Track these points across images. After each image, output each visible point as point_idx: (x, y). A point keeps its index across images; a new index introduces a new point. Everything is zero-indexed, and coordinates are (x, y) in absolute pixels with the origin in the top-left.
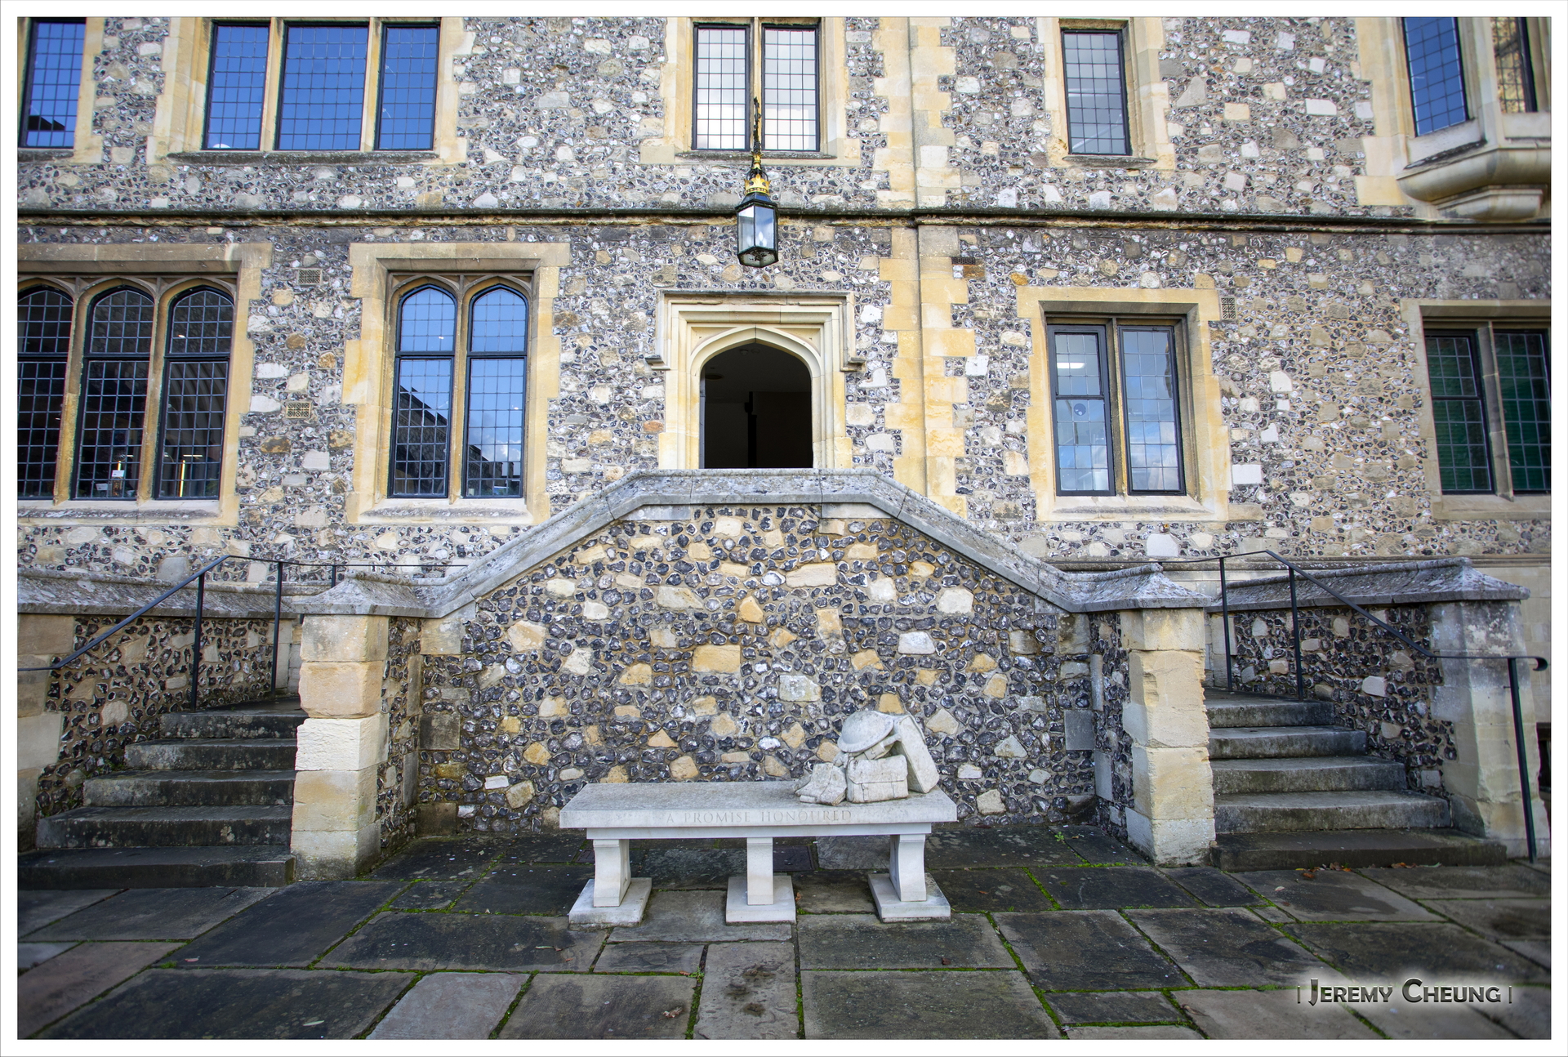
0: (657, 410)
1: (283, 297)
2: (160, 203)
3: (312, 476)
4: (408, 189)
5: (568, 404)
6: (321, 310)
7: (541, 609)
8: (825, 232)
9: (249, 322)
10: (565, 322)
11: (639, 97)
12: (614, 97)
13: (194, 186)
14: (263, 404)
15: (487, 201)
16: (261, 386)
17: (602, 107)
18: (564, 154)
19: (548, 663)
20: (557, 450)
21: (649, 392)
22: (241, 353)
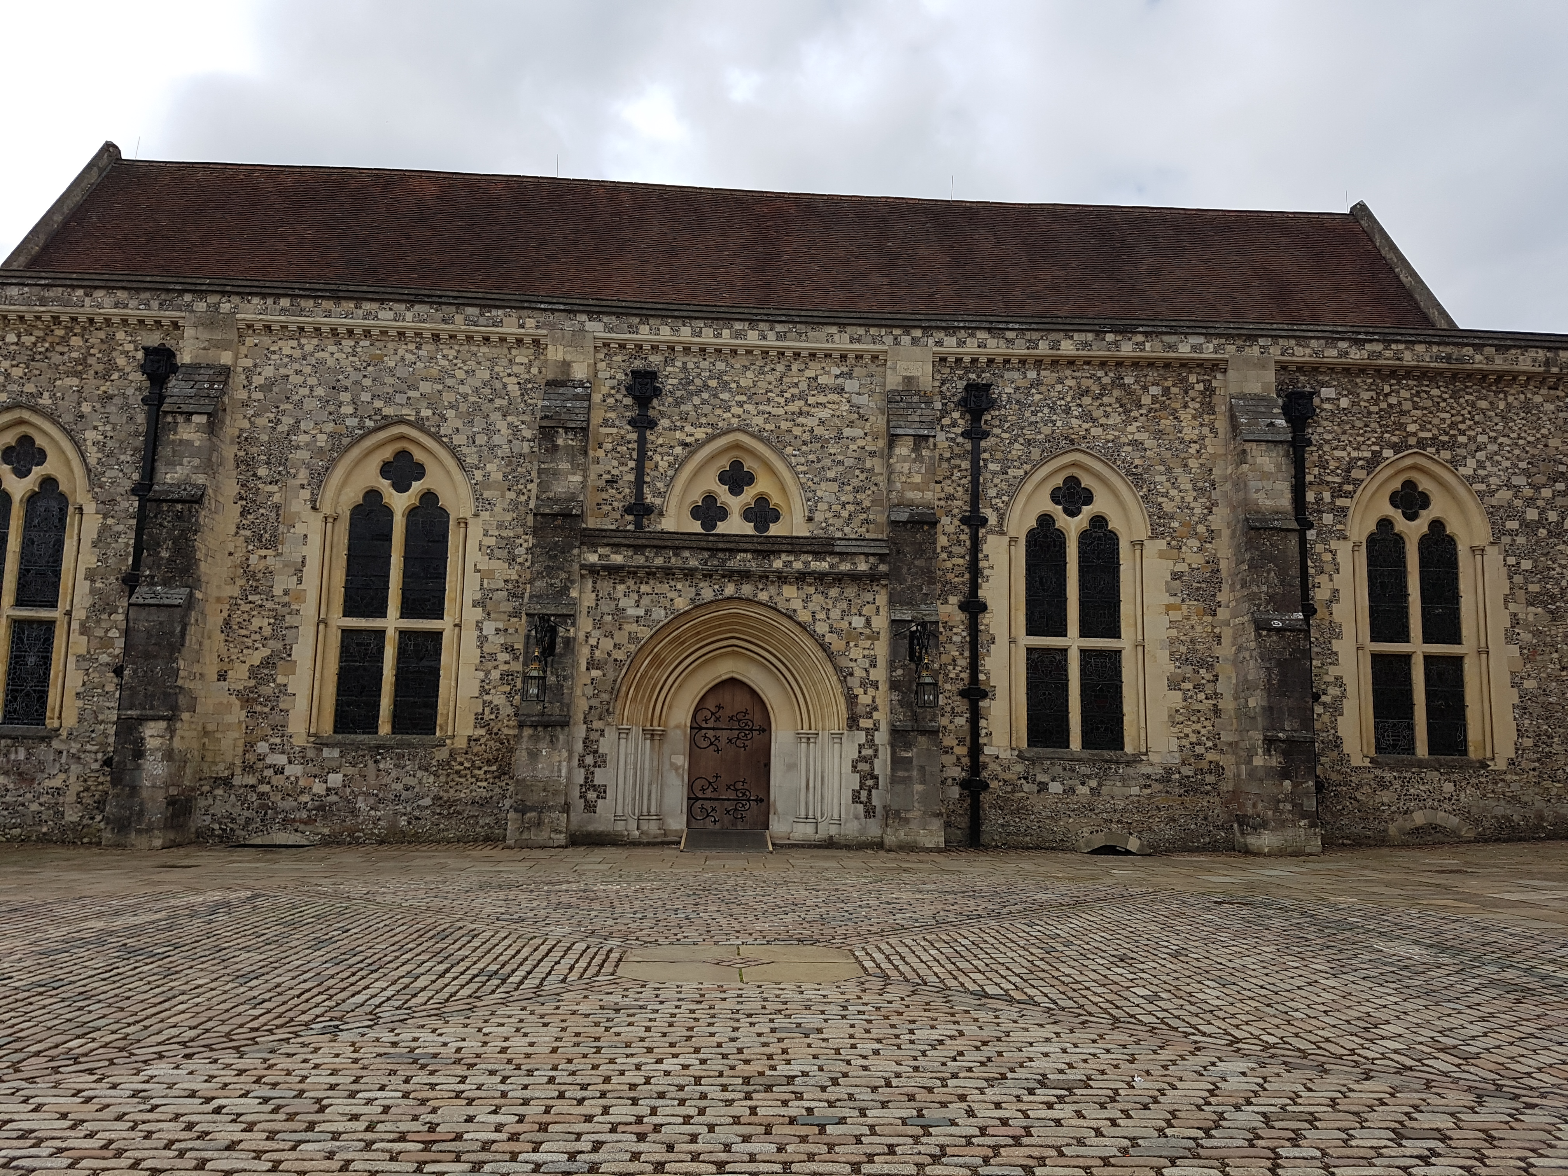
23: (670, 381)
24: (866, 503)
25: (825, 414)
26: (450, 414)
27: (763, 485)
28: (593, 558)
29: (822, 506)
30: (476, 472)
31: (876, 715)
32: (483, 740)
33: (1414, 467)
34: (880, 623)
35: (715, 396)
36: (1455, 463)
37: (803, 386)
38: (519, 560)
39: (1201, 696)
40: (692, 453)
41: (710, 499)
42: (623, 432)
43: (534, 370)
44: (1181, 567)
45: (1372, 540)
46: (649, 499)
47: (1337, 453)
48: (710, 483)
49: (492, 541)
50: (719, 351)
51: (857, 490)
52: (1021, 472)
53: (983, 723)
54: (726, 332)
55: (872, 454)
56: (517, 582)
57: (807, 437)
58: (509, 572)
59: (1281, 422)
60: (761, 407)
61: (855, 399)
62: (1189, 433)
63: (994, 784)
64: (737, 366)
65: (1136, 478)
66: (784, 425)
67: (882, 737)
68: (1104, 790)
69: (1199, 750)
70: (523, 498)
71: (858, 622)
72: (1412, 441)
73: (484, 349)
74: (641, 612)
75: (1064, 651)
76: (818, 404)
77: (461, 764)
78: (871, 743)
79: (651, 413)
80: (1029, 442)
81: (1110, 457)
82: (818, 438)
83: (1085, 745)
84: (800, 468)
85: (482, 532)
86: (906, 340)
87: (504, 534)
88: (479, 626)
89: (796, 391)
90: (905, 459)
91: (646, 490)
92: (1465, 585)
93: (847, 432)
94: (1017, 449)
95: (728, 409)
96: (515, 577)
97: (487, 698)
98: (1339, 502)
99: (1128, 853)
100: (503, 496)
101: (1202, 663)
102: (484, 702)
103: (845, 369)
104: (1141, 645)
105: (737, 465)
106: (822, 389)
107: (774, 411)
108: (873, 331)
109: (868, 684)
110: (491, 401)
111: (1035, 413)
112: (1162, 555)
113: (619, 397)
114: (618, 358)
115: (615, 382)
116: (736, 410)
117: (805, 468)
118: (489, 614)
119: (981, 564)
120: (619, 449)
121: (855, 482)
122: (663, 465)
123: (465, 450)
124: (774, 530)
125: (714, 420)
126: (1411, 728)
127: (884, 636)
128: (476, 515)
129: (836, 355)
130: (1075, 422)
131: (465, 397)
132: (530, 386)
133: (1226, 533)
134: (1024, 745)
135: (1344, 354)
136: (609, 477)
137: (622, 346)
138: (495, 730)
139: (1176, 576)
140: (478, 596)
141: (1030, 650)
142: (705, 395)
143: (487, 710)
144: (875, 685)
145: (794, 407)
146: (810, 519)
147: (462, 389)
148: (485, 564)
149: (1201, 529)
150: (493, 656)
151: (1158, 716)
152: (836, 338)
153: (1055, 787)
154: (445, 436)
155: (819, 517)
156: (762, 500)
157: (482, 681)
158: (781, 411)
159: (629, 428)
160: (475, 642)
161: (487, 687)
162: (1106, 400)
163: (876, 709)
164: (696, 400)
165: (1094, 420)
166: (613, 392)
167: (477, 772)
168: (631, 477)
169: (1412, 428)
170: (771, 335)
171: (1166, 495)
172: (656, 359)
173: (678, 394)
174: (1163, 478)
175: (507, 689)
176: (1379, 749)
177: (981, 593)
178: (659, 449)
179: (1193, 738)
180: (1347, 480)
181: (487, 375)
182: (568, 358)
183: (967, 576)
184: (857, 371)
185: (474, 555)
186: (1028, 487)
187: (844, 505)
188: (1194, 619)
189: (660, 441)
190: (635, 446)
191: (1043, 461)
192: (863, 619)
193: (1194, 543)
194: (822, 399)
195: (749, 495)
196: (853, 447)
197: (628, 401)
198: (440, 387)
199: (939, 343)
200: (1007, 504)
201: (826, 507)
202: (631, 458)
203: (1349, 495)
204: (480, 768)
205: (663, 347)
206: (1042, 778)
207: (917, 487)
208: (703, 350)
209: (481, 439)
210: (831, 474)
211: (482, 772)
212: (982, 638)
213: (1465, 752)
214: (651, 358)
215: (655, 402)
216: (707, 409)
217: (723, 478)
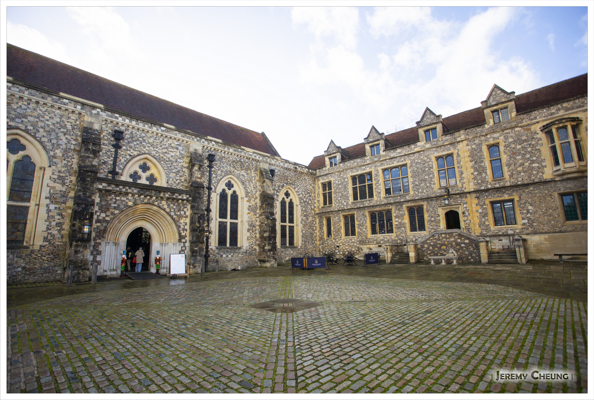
0: (439, 220)
1: (397, 212)
2: (383, 203)
3: (403, 230)
4: (408, 198)
5: (429, 221)
6: (401, 213)
7: (427, 243)
8: (458, 196)
9: (394, 215)
10: (427, 211)
11: (432, 183)
12: (429, 183)
13: (386, 201)
14: (396, 223)
15: (417, 198)
16: (396, 221)
17: (428, 185)
18: (424, 191)
19: (428, 248)
20: (428, 226)
21: (438, 218)
22: (393, 218)
23: (127, 135)
24: (183, 180)
25: (173, 154)
26: (41, 130)
27: (153, 171)
28: (101, 187)
29: (171, 179)
30: (51, 152)
31: (186, 238)
32: (46, 246)
33: (289, 188)
34: (188, 213)
35: (141, 143)
36: (295, 188)
37: (167, 145)
38: (66, 184)
39: (253, 234)
40: (132, 158)
41: (136, 173)
42: (109, 148)
43: (78, 122)
44: (251, 204)
45: (281, 202)
46: (117, 170)
47: (278, 183)
48: (136, 168)
49: (56, 177)
50: (143, 130)
51: (180, 176)
52: (220, 178)
53: (209, 240)
54: (146, 126)
55: (185, 167)
56: (65, 191)
57: (167, 160)
58: (62, 188)
59: (270, 175)
60: (155, 149)
61: (181, 152)
62: (253, 175)
63: (211, 256)
64: (148, 136)
65: (243, 183)
66: (161, 155)
67: (187, 244)
68: (234, 256)
69: (252, 246)
70: (70, 164)
71: (182, 213)
72: (289, 183)
73: (58, 111)
74: (115, 205)
75: (226, 222)
76: (171, 151)
77: (37, 255)
78: (184, 246)
79: (120, 144)
80: (222, 171)
81: (238, 178)
82: (170, 161)
83: (230, 245)
84: (165, 168)
85: (51, 173)
86: (195, 140)
87: (61, 175)
88: (48, 206)
89: (165, 146)
90: (196, 170)
91: (117, 167)
92: (295, 212)
93: (179, 160)
94: (219, 172)
95: (145, 147)
96: (64, 190)
97: (50, 231)
98: (278, 193)
99: (238, 270)
100: (62, 161)
101: (254, 226)
102: (48, 233)
103: (179, 144)
104: (242, 221)
105: (145, 164)
106: (173, 148)
107: (159, 151)
108: (187, 135)
109: (184, 230)
110: (59, 129)
111: (223, 164)
112: (247, 201)
113: (109, 137)
114: (110, 125)
115: (108, 132)
116: (148, 149)
117: (166, 168)
118: (52, 202)
119: (211, 200)
120: (108, 153)
121: (180, 174)
122: (123, 160)
123: (46, 144)
124: (155, 184)
125: (141, 150)
126: (286, 240)
127: (189, 217)
128: (50, 166)
129: (177, 139)
130: (232, 168)
131: (48, 125)
132: (76, 127)
133: (259, 198)
134: (217, 246)
135: (279, 163)
136: (103, 161)
137: (112, 122)
138: (52, 243)
139: (250, 206)
140: (48, 195)
141: (219, 222)
142: (138, 142)
143: (49, 236)
144: (186, 230)
145: (165, 151)
146: (168, 183)
147: (47, 122)
148: (52, 184)
149: (254, 196)
150: (53, 217)
151: (245, 238)
152: (178, 135)
153: (224, 256)
154: (39, 137)
155: (170, 182)
156: (152, 175)
157: (48, 225)
158: (160, 151)
159: (112, 147)
160: (45, 211)
161: (50, 228)
162: (238, 164)
163: (186, 237)
164: (135, 143)
165: (235, 168)
166: (107, 135)
167: (43, 258)
168: (112, 163)
169: (289, 180)
170: (160, 130)
171: (248, 188)
172: (123, 128)
173: (129, 140)
174: (248, 184)
175: (59, 228)
176: (281, 245)
177: (210, 207)
178: (122, 155)
179: (251, 243)
180: (279, 189)
181: (58, 120)
182: (92, 121)
183: (207, 202)
184: (182, 145)
185: (47, 180)
186: (221, 182)
187: (177, 180)
188: (252, 217)
189: (122, 153)
190: (114, 153)
191: (225, 176)
192: (184, 212)
193: (253, 199)
194: (172, 150)
195: (148, 173)
196: (180, 164)
197: (113, 139)
198: (38, 120)
199: (203, 142)
200: (217, 185)
201: (172, 180)
202: (112, 157)
203: (279, 192)
204: (45, 256)
205: (126, 125)
206: (221, 254)
207: (199, 178)
208: (138, 129)
209: (54, 141)
210: (174, 171)
211: (45, 258)
212: (210, 219)
213: (294, 245)
214: (121, 128)
215: (121, 141)
216: (138, 146)
217: (141, 167)
